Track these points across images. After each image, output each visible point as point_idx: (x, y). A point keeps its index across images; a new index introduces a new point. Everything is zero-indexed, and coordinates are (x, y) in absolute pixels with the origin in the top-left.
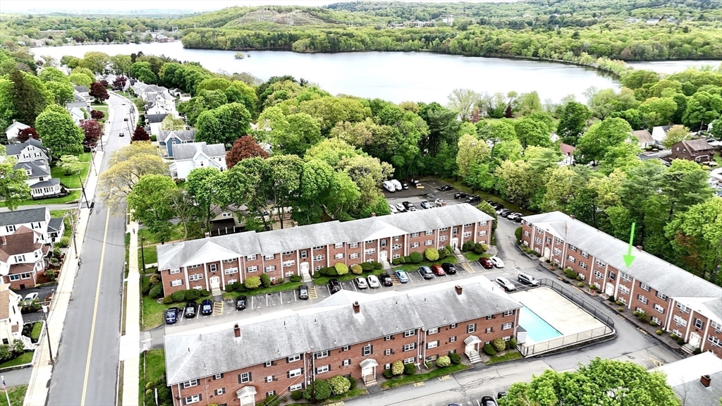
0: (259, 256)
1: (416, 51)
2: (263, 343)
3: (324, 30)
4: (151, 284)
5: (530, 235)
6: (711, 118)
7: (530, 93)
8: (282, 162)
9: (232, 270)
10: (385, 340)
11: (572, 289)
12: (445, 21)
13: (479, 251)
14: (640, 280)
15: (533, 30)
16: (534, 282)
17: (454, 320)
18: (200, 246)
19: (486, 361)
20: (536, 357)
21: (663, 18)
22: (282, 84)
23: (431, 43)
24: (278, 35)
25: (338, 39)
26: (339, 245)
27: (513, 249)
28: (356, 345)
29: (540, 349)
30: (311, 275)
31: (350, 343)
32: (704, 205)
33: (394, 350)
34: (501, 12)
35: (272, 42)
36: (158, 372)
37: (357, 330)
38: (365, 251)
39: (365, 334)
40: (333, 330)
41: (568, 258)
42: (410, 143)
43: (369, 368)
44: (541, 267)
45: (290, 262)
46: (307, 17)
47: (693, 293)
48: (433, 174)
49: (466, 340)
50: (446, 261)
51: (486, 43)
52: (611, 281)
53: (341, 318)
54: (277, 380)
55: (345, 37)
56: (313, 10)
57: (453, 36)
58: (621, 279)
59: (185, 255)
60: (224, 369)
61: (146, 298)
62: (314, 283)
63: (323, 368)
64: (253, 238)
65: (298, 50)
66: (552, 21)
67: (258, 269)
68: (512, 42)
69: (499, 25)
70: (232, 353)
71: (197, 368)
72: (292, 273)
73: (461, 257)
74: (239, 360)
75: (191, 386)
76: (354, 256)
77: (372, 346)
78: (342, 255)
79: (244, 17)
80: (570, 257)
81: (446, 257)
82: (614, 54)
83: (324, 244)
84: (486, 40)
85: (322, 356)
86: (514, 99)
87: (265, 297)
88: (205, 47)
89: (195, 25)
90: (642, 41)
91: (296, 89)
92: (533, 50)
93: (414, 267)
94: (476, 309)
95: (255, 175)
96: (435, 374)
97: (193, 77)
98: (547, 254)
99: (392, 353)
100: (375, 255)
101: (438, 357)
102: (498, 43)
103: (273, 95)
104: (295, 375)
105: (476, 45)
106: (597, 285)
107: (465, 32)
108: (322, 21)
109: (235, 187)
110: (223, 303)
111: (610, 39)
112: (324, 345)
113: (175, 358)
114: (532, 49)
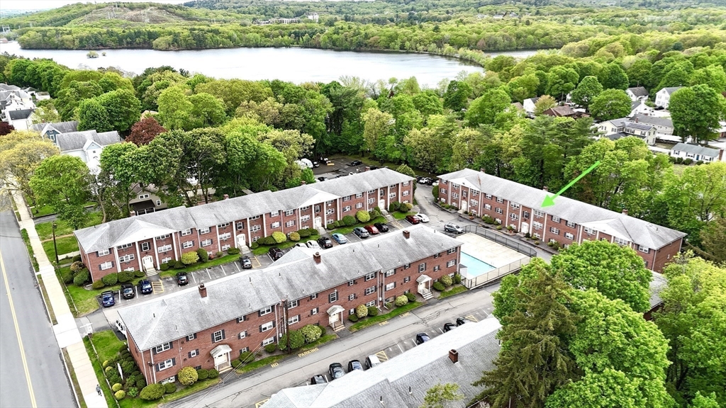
0: (194, 230)
1: (287, 46)
2: (232, 300)
3: (187, 27)
4: (73, 272)
5: (446, 192)
6: (569, 89)
7: (408, 78)
8: (205, 134)
9: (166, 248)
10: (349, 285)
11: (493, 232)
12: (310, 17)
13: (405, 210)
14: (551, 214)
15: (397, 25)
16: (460, 230)
17: (408, 261)
18: (128, 225)
19: (438, 296)
20: (479, 288)
21: (506, 14)
22: (161, 74)
23: (301, 39)
24: (135, 33)
25: (203, 36)
26: (275, 213)
27: (432, 207)
28: (323, 292)
29: (481, 281)
30: (249, 247)
31: (318, 290)
32: (593, 145)
33: (358, 294)
34: (362, 10)
35: (128, 40)
36: (110, 351)
37: (322, 278)
38: (301, 218)
39: (331, 281)
40: (299, 281)
41: (484, 206)
42: (317, 120)
43: (335, 314)
44: (460, 218)
45: (226, 235)
46: (164, 15)
47: (596, 218)
48: (340, 152)
49: (418, 279)
50: (377, 221)
51: (355, 38)
52: (525, 220)
53: (304, 270)
54: (249, 335)
55: (210, 34)
56: (170, 7)
57: (322, 32)
58: (535, 216)
59: (113, 236)
60: (197, 329)
61: (70, 286)
62: (254, 254)
63: (293, 319)
64: (184, 213)
65: (160, 48)
66: (411, 17)
67: (193, 244)
68: (380, 36)
69: (363, 21)
70: (202, 313)
71: (168, 332)
72: (229, 246)
73: (389, 217)
74: (211, 318)
75: (163, 350)
76: (290, 223)
77: (337, 292)
78: (278, 223)
79: (90, 15)
80: (487, 205)
81: (376, 218)
82: (470, 44)
83: (260, 213)
84: (355, 35)
85: (292, 307)
86: (395, 85)
87: (206, 272)
88: (48, 47)
89: (31, 25)
90: (494, 33)
91: (178, 79)
92: (400, 44)
93: (348, 230)
94: (425, 250)
95: (177, 148)
96: (396, 313)
97: (50, 73)
98: (464, 206)
99: (355, 298)
100: (310, 222)
101: (395, 299)
102: (366, 36)
103: (153, 86)
104: (268, 329)
105: (346, 40)
106: (513, 226)
107: (333, 28)
108: (181, 18)
109: (156, 161)
110: (161, 281)
111: (467, 32)
112: (294, 296)
113: (139, 326)
114: (399, 41)
